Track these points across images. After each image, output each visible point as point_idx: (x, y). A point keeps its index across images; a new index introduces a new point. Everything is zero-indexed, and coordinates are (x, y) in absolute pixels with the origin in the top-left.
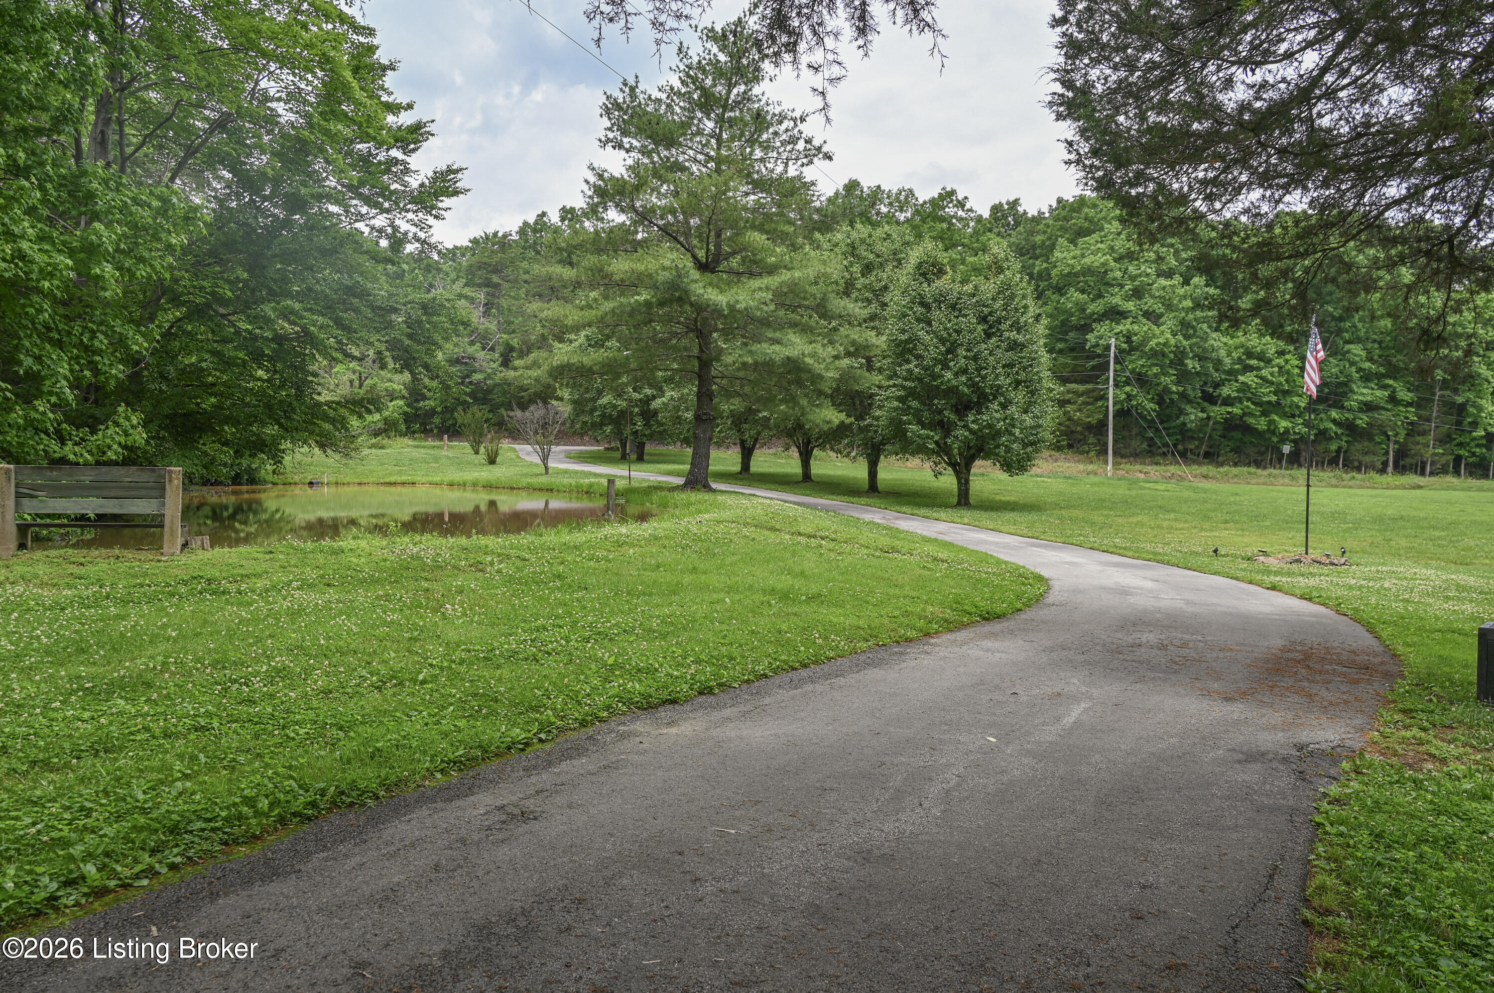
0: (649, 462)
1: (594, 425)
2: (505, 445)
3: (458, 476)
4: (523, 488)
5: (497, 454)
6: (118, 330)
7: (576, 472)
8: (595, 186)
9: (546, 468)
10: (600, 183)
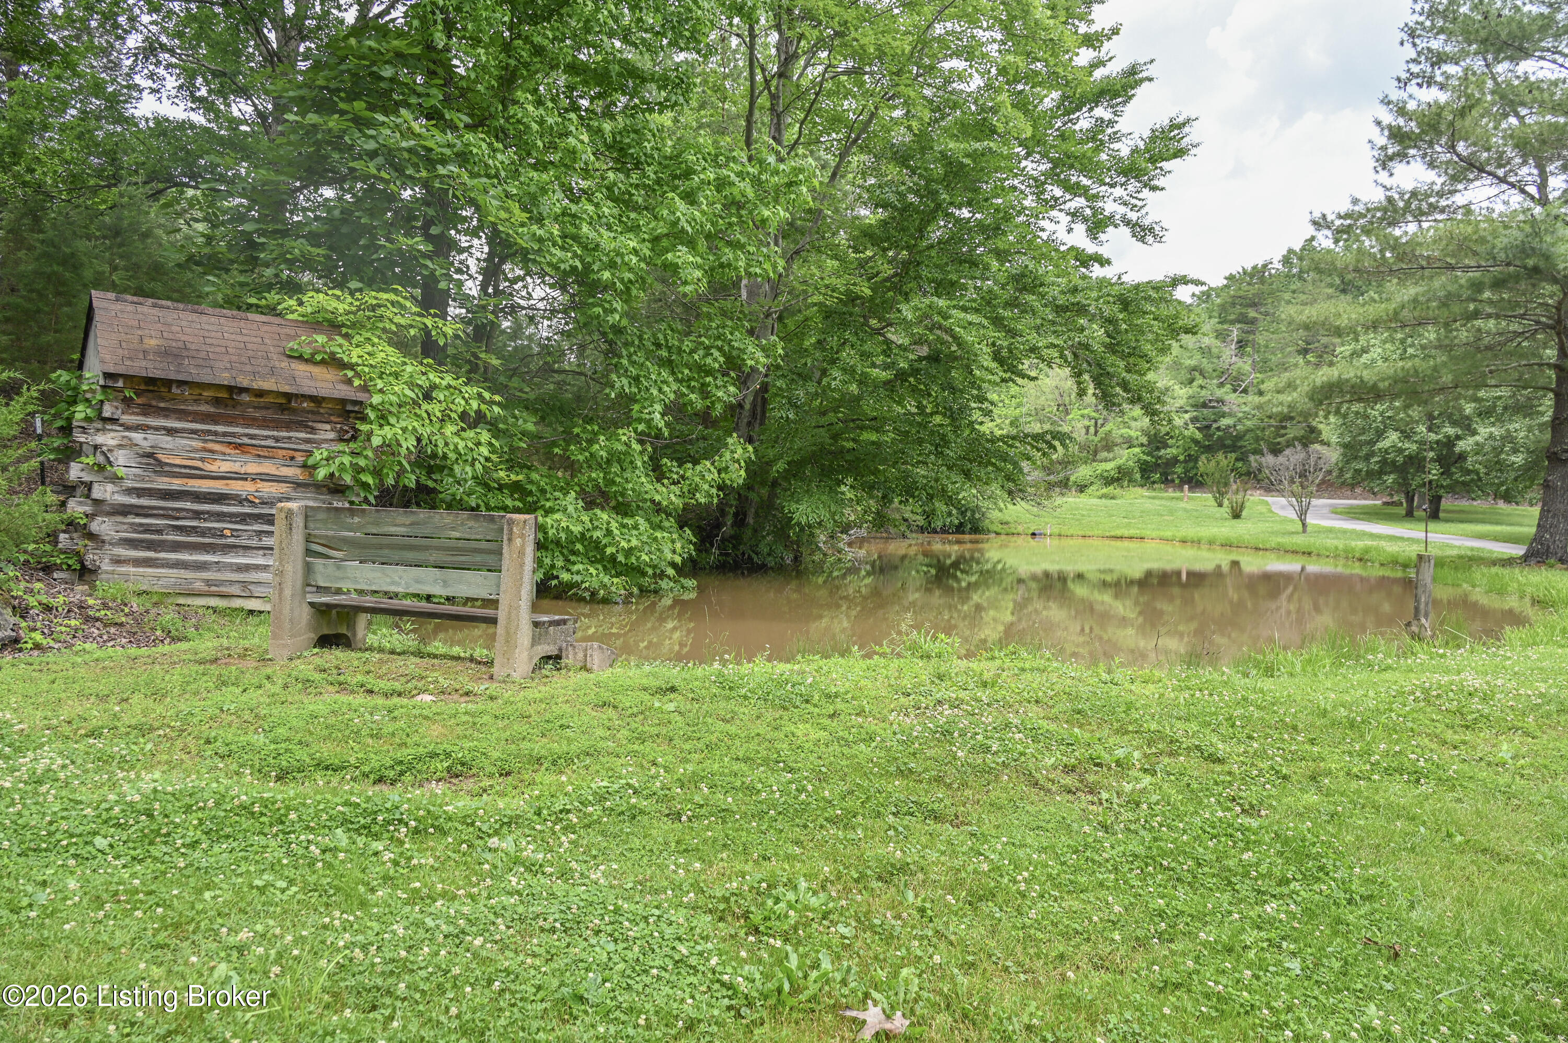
0: (1447, 521)
1: (1370, 474)
2: (1255, 499)
3: (1191, 531)
4: (1272, 549)
5: (1242, 507)
6: (736, 344)
7: (1345, 532)
8: (1390, 127)
9: (1304, 525)
10: (1401, 121)
